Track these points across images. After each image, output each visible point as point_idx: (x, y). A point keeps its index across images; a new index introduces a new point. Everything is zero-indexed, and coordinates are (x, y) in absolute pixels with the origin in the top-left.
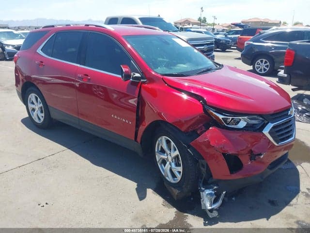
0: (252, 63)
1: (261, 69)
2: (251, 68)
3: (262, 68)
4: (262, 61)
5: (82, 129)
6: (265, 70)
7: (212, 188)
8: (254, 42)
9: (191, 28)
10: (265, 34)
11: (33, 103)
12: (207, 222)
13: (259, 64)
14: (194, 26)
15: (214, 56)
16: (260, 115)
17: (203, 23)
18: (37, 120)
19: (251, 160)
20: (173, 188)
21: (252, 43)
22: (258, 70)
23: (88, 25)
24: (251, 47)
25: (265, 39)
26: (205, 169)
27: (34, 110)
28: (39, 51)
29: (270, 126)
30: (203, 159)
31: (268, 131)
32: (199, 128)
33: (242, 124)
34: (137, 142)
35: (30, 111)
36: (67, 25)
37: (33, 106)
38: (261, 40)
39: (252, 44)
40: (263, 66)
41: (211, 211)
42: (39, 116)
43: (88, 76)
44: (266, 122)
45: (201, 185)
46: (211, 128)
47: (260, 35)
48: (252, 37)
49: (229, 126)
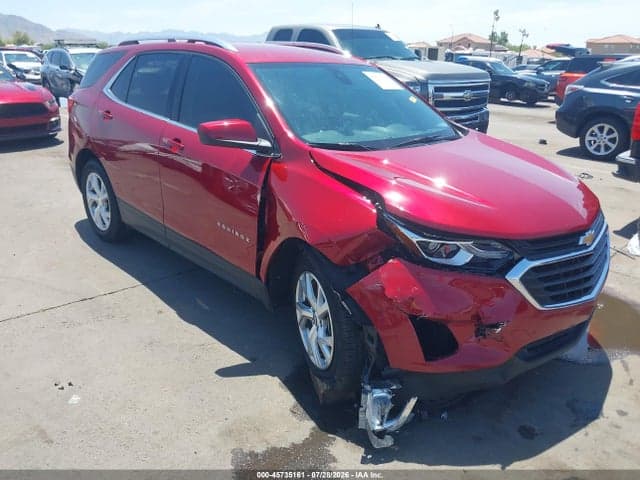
0: (578, 133)
1: (599, 146)
2: (575, 143)
3: (602, 144)
4: (601, 129)
5: (173, 248)
6: (607, 148)
7: (388, 386)
8: (586, 86)
9: (470, 55)
10: (612, 69)
11: (94, 192)
12: (369, 457)
13: (596, 135)
14: (478, 50)
15: (487, 113)
16: (504, 242)
17: (500, 43)
18: (99, 225)
19: (477, 336)
20: (318, 380)
21: (581, 87)
22: (591, 149)
23: (193, 41)
24: (579, 97)
25: (612, 81)
26: (374, 346)
27: (95, 204)
28: (107, 91)
29: (526, 265)
30: (371, 324)
31: (520, 275)
32: (371, 258)
33: (463, 258)
34: (260, 279)
35: (90, 206)
36: (170, 40)
37: (94, 198)
38: (603, 82)
39: (581, 91)
40: (603, 139)
41: (381, 434)
42: (103, 218)
43: (179, 142)
44: (516, 256)
45: (366, 378)
46: (391, 261)
47: (600, 71)
48: (583, 75)
49: (431, 259)
